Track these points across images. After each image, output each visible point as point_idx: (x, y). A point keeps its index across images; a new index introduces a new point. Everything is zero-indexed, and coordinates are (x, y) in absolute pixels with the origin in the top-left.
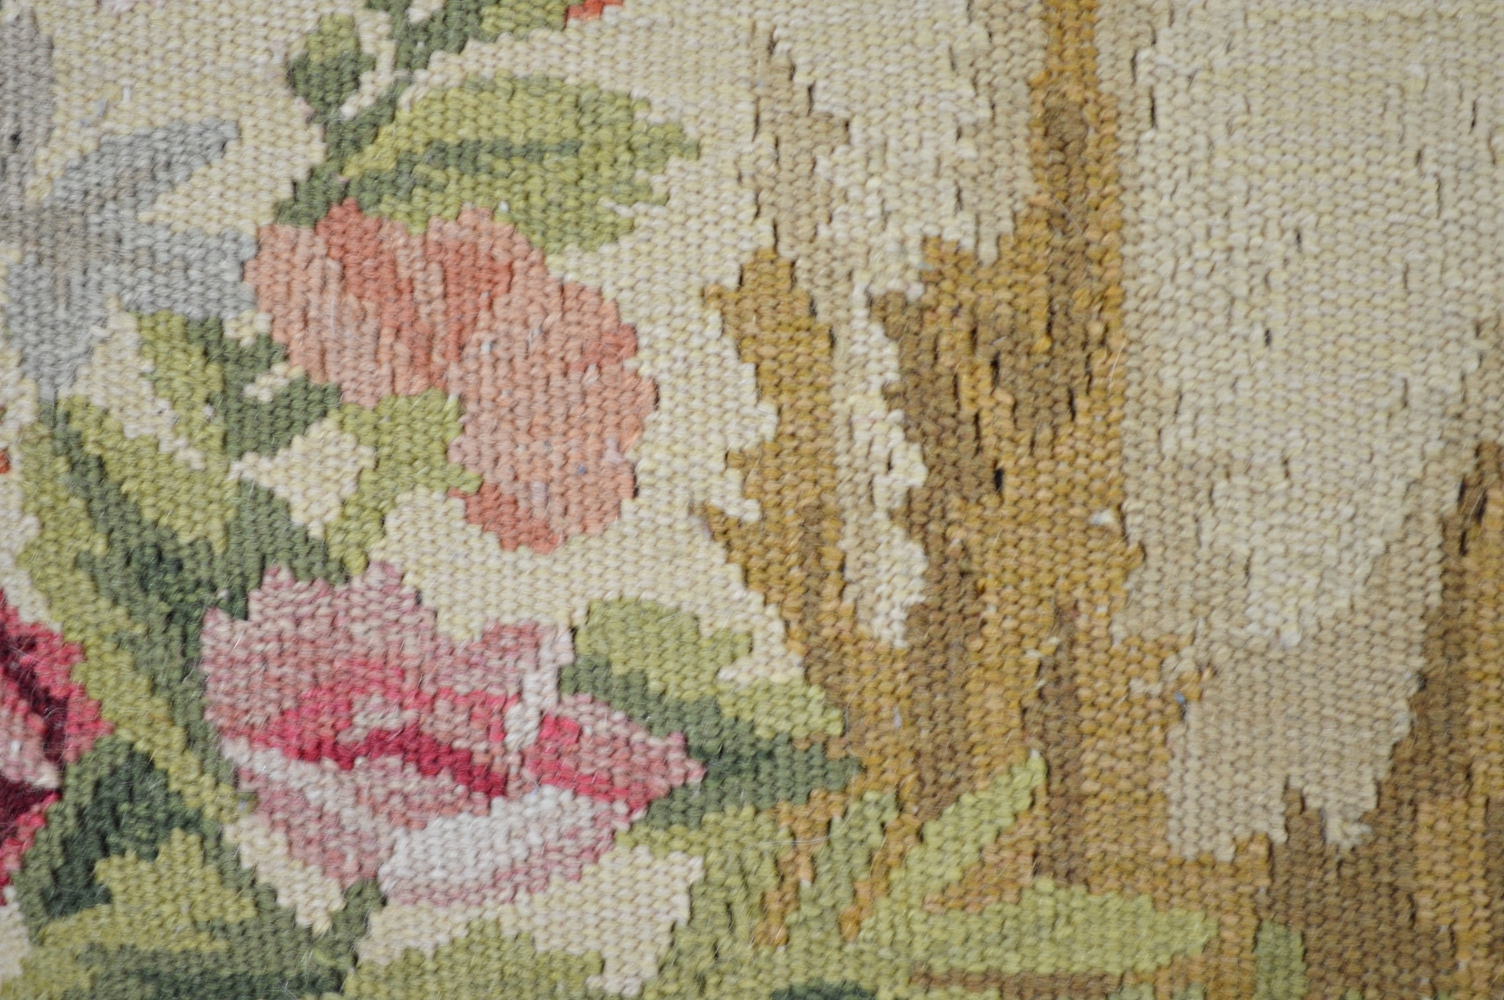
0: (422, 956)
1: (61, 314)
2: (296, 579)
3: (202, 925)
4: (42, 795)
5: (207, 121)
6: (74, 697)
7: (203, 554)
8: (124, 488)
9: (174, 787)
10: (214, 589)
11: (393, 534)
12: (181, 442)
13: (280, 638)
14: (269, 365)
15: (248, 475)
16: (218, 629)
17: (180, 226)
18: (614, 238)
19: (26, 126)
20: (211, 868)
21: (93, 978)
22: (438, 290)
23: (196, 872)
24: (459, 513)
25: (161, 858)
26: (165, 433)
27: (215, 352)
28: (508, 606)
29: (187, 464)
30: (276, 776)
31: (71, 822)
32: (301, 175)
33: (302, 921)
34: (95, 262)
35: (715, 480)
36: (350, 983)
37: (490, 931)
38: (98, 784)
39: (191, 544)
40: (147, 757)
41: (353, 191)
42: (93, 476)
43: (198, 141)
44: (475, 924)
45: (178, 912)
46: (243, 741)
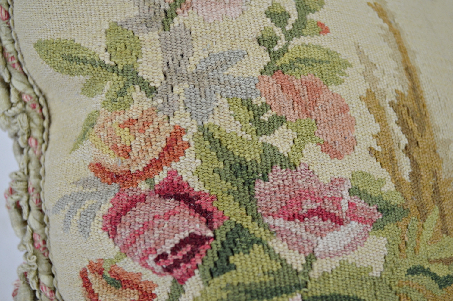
0: (328, 273)
1: (203, 100)
2: (282, 169)
3: (266, 273)
4: (208, 239)
5: (239, 49)
6: (215, 210)
7: (255, 164)
8: (228, 147)
9: (252, 232)
10: (258, 173)
11: (305, 156)
12: (244, 133)
13: (279, 186)
14: (267, 110)
15: (264, 141)
16: (260, 185)
17: (236, 75)
18: (341, 84)
19: (185, 52)
20: (267, 255)
21: (228, 295)
22: (306, 93)
23: (263, 256)
24: (320, 149)
25: (251, 253)
26: (239, 131)
27: (251, 108)
28: (335, 174)
29: (247, 139)
30: (282, 226)
31: (220, 246)
32: (266, 64)
33: (295, 268)
34: (213, 86)
35: (371, 141)
36: (309, 285)
37: (346, 263)
38: (227, 234)
39: (251, 161)
40: (241, 225)
41: (280, 68)
42: (218, 145)
43: (237, 54)
44: (342, 262)
45: (258, 270)
46: (271, 217)
